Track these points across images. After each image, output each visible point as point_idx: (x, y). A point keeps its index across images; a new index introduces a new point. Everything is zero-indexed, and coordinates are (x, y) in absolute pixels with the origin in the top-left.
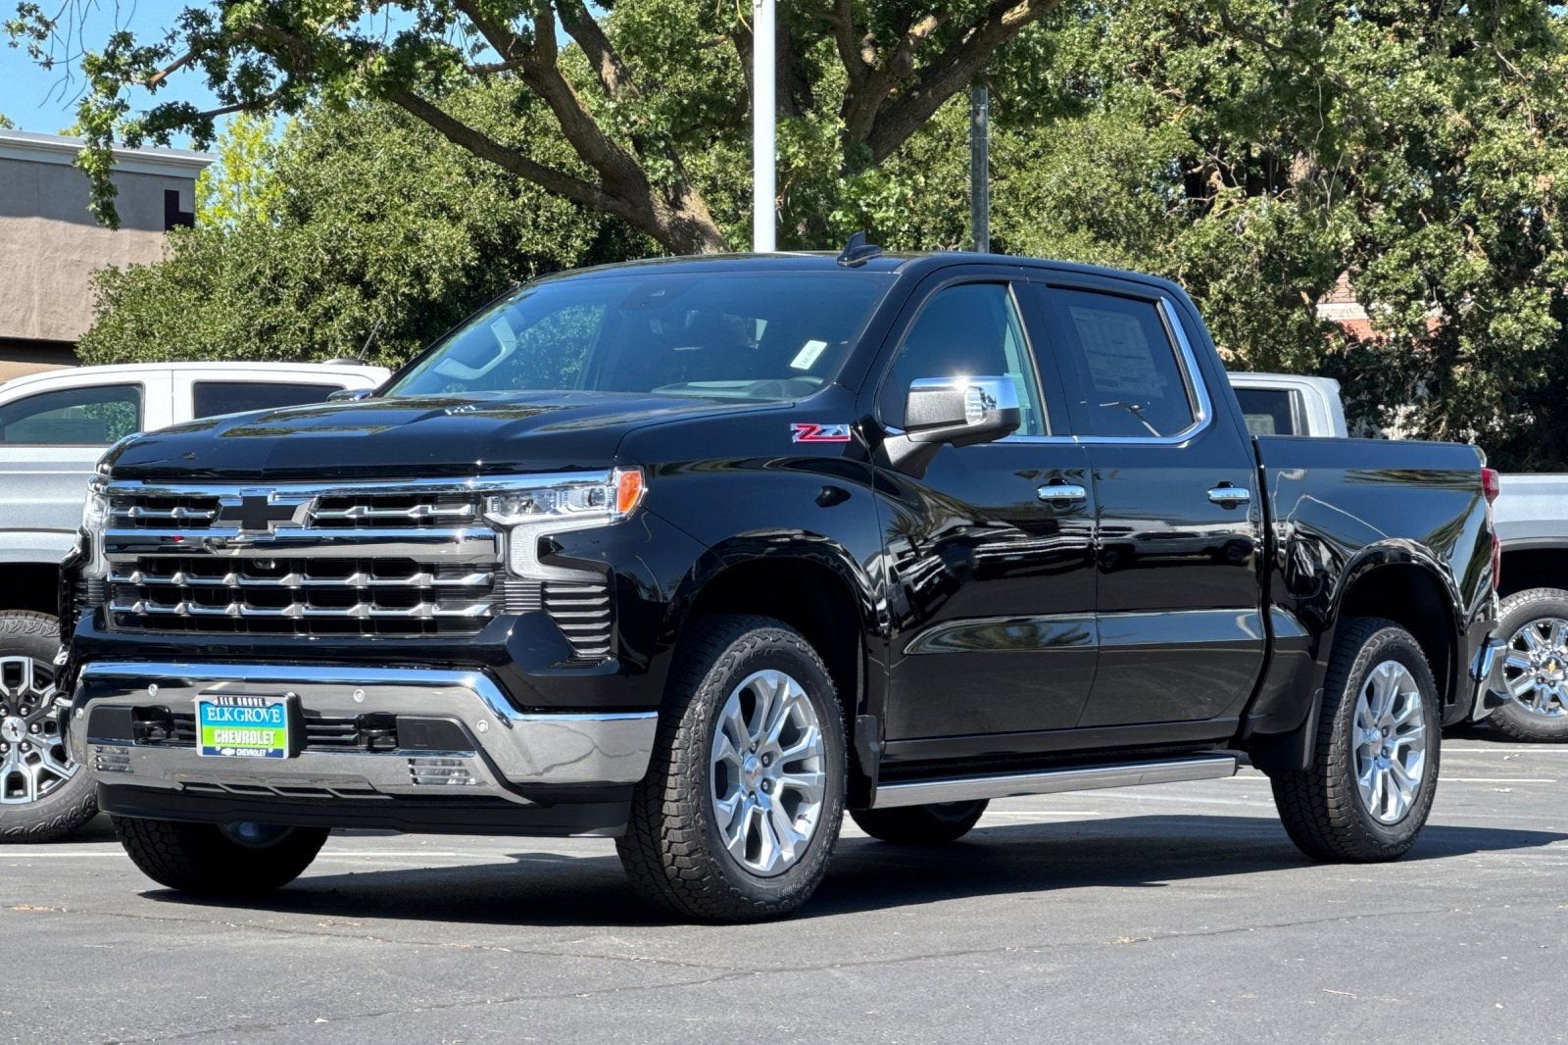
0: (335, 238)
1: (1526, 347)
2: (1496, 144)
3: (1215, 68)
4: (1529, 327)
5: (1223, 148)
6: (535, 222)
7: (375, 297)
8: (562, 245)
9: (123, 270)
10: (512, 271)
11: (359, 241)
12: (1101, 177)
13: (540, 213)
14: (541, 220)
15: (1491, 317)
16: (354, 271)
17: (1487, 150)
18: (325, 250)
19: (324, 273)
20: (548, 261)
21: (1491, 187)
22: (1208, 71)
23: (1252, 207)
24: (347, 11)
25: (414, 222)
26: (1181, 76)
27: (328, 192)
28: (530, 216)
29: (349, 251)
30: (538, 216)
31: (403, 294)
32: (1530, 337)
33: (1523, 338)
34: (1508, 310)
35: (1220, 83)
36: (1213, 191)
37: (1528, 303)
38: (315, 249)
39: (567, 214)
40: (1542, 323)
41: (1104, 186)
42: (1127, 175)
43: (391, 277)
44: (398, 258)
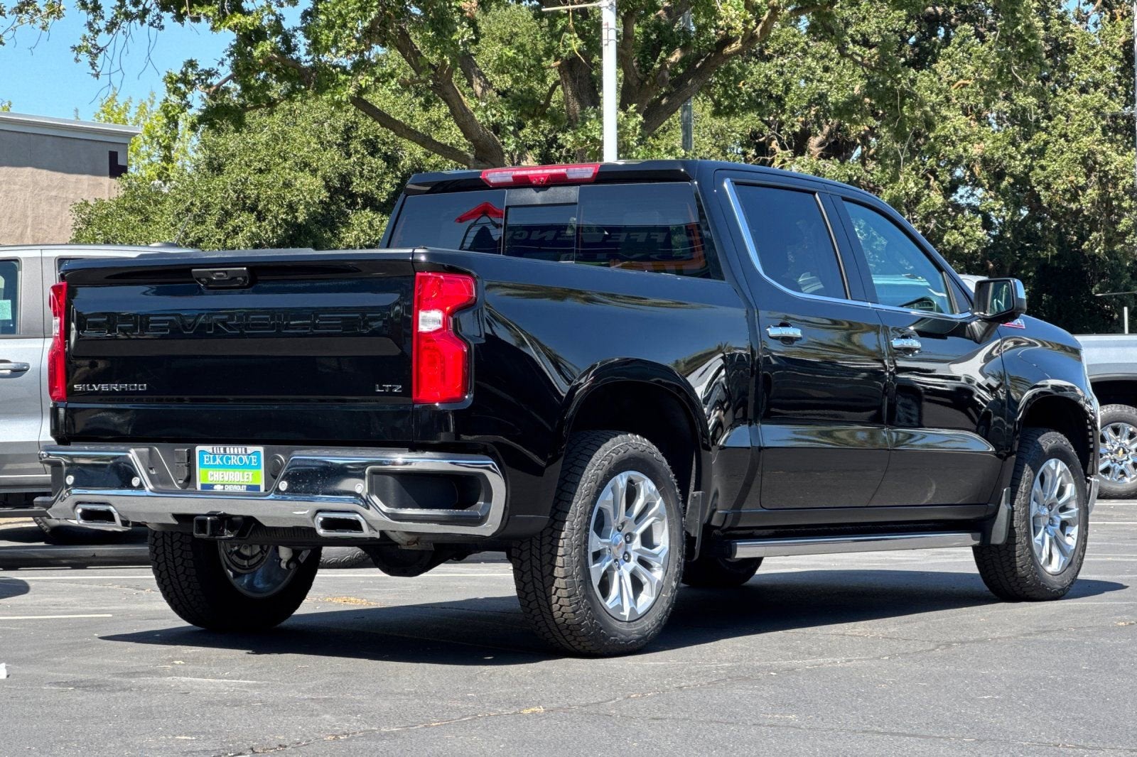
0: (240, 183)
1: (966, 251)
2: (949, 125)
3: (774, 76)
4: (968, 238)
5: (779, 127)
6: (361, 173)
7: (264, 220)
8: (378, 188)
9: (91, 202)
10: (347, 204)
11: (256, 186)
12: (705, 144)
13: (365, 167)
14: (365, 172)
15: (945, 232)
16: (252, 204)
17: (944, 128)
18: (234, 191)
19: (233, 205)
20: (369, 198)
21: (946, 151)
22: (770, 78)
23: (799, 163)
24: (352, 48)
25: (289, 174)
26: (754, 81)
27: (233, 155)
28: (358, 169)
29: (249, 192)
30: (363, 169)
31: (282, 219)
32: (968, 244)
33: (964, 245)
34: (955, 227)
35: (778, 86)
36: (773, 152)
37: (968, 224)
38: (228, 190)
39: (381, 168)
40: (976, 236)
41: (708, 150)
42: (722, 142)
43: (274, 208)
44: (279, 196)
